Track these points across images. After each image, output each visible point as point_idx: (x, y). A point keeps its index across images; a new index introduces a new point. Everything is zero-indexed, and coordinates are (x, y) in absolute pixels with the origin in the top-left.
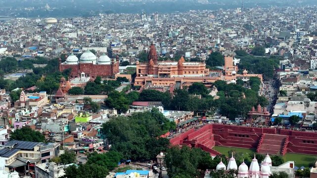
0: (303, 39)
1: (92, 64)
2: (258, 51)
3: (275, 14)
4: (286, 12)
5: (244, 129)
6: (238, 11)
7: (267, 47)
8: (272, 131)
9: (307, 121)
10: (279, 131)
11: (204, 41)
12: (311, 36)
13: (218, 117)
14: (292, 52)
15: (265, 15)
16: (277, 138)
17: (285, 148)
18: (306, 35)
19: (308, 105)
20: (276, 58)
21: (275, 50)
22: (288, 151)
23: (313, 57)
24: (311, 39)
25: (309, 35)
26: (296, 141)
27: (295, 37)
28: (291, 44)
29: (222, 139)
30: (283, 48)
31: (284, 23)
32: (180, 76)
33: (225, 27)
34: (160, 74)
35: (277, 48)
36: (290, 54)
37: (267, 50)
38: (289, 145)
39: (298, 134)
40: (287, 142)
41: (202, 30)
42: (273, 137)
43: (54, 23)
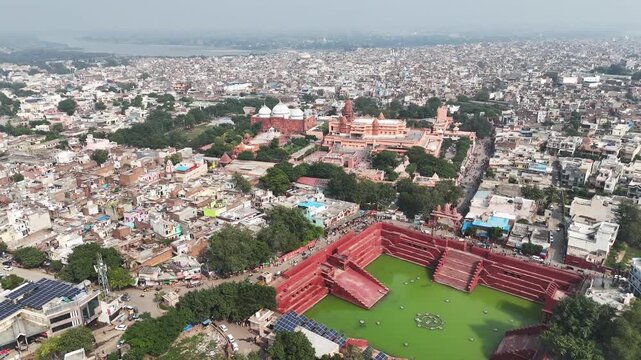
0: (534, 81)
1: (283, 119)
2: (482, 96)
3: (513, 50)
4: (524, 47)
5: (423, 237)
6: (478, 46)
7: (493, 90)
8: (460, 247)
9: (515, 235)
10: (471, 249)
11: (430, 82)
12: (544, 77)
13: (392, 211)
14: (518, 100)
15: (503, 50)
16: (466, 259)
17: (477, 277)
18: (539, 77)
19: (519, 206)
20: (499, 106)
21: (501, 95)
22: (480, 282)
23: (542, 107)
24: (543, 81)
25: (542, 77)
26: (493, 270)
27: (526, 79)
28: (520, 87)
29: (392, 245)
30: (510, 92)
31: (519, 60)
32: (375, 137)
33: (459, 64)
34: (353, 135)
35: (504, 93)
36: (515, 103)
37: (492, 96)
38: (482, 274)
39: (497, 258)
40: (480, 269)
41: (435, 68)
42: (459, 257)
43: (307, 59)
